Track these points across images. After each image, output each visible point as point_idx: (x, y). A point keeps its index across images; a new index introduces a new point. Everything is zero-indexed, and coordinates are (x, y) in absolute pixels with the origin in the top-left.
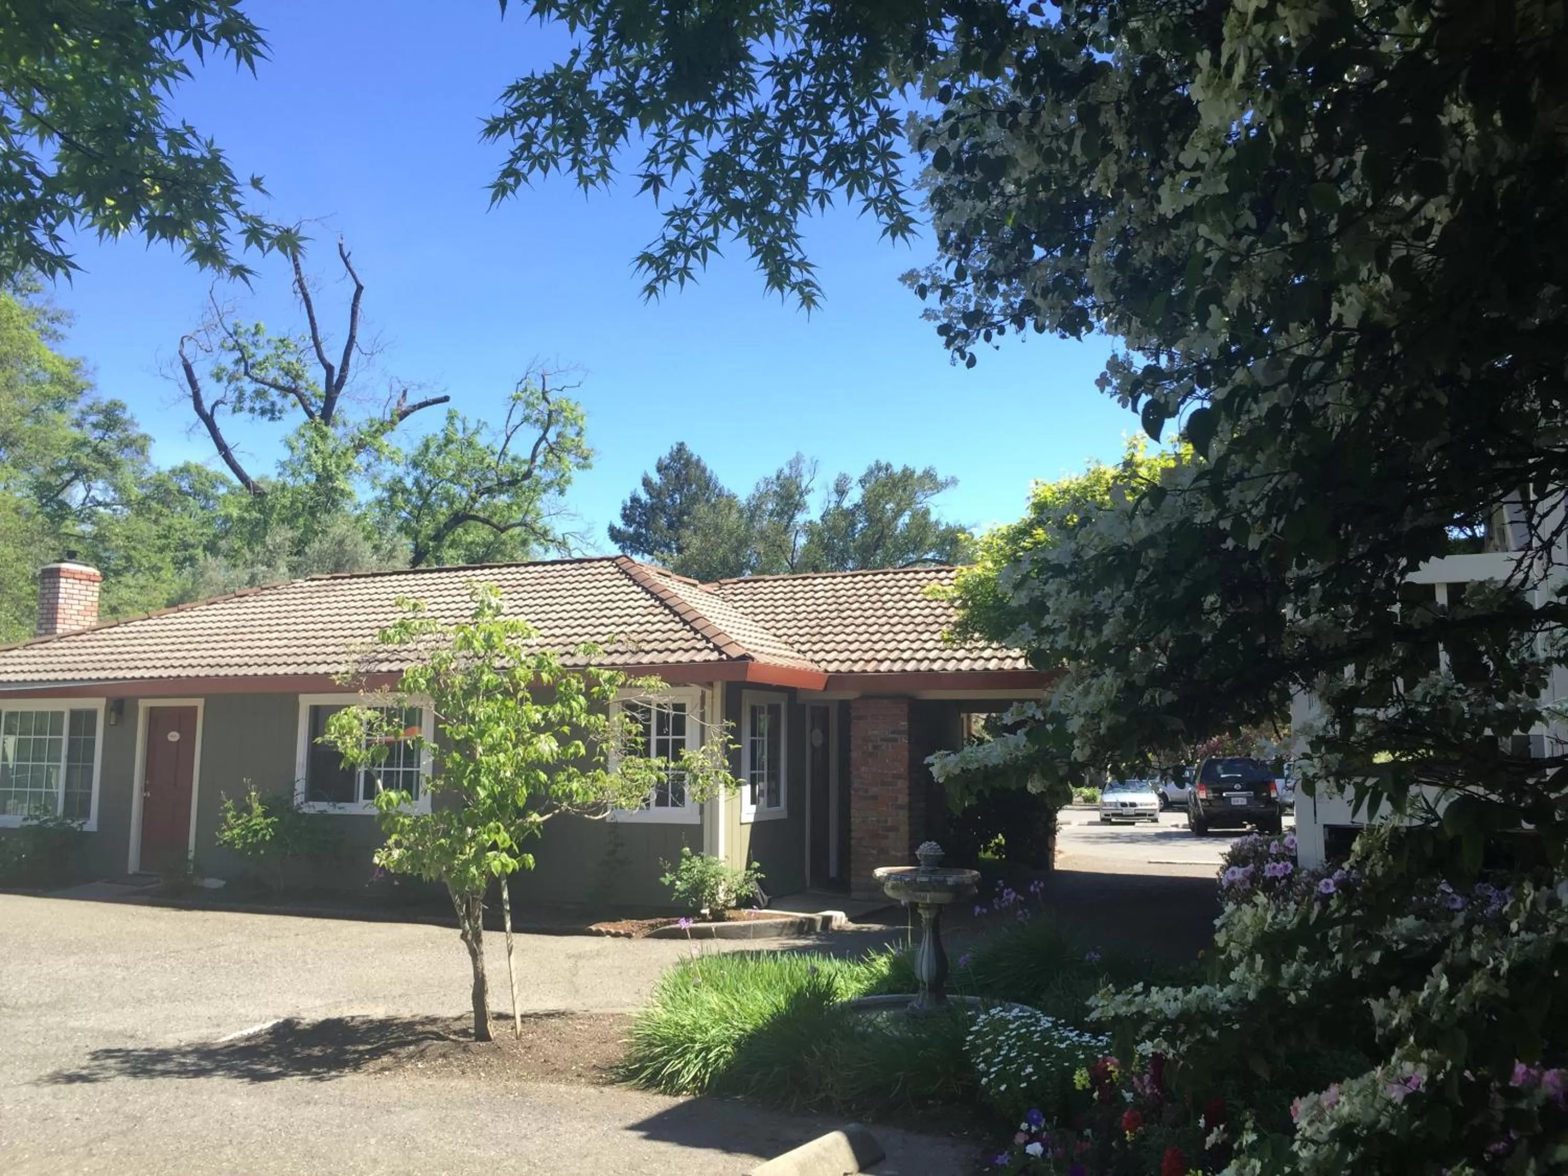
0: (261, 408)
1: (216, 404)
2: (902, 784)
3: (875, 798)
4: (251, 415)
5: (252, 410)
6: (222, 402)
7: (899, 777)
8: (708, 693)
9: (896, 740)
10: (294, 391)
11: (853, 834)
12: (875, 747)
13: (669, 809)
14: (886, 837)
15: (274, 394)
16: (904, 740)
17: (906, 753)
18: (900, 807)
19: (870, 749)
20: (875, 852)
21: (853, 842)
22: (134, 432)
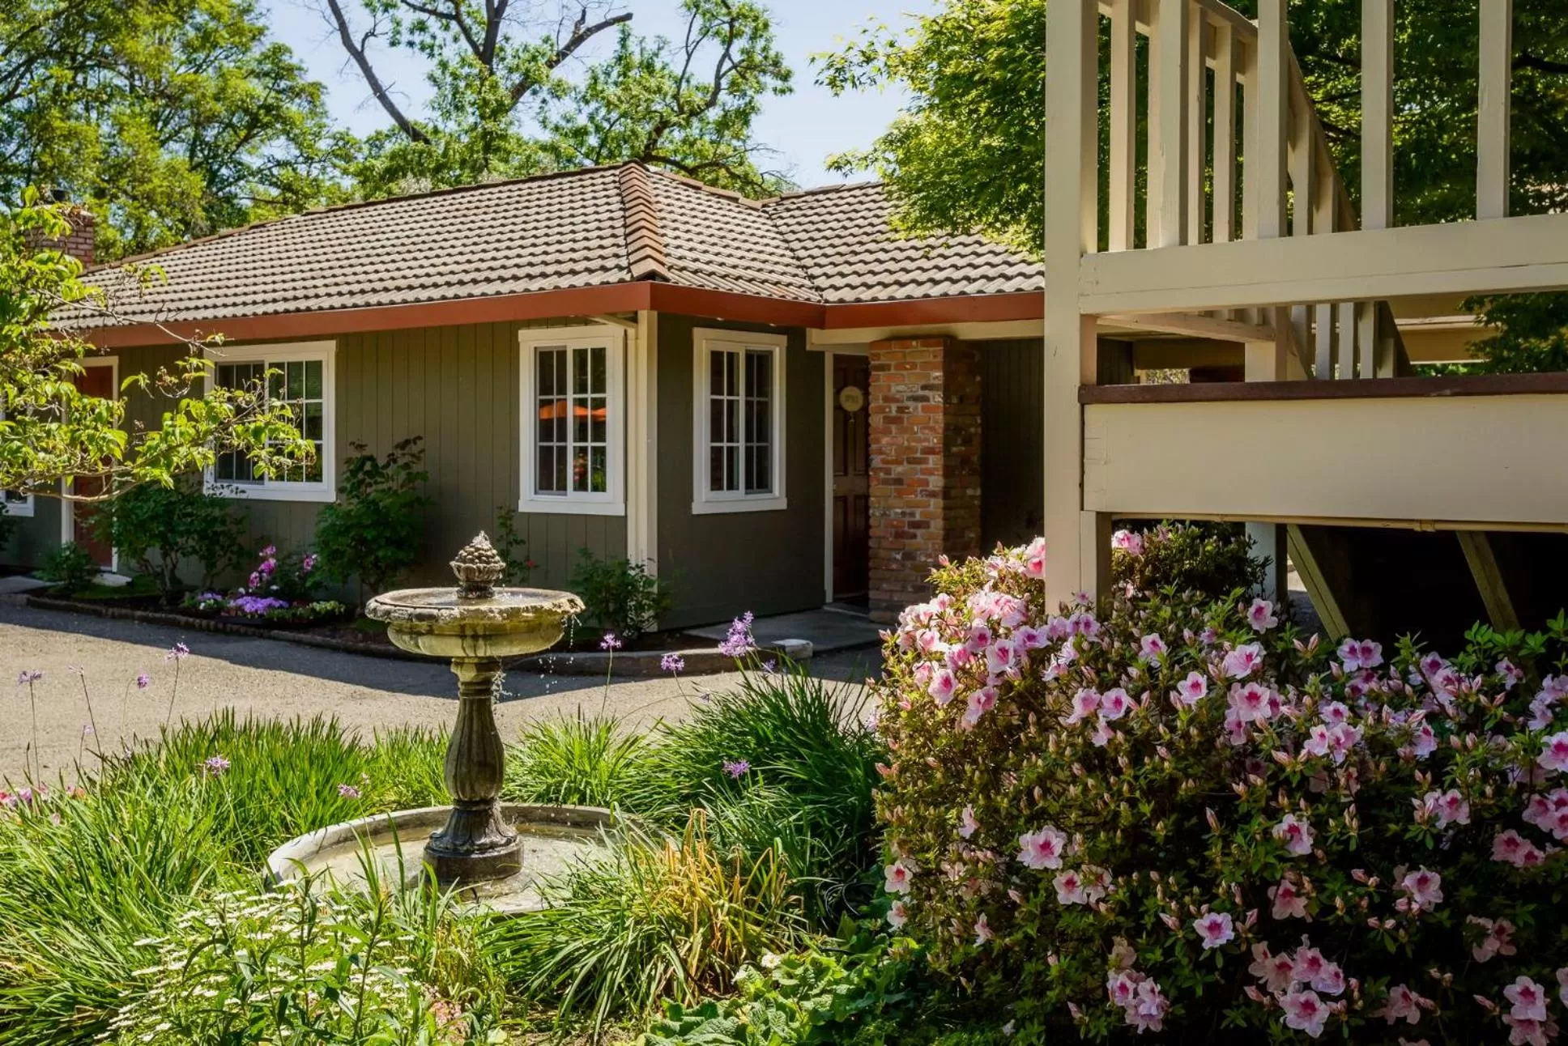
0: (422, 43)
1: (367, 36)
2: (935, 462)
3: (899, 481)
4: (409, 50)
5: (411, 44)
6: (373, 34)
7: (930, 451)
8: (631, 332)
9: (925, 399)
10: (457, 17)
11: (872, 532)
12: (901, 410)
13: (590, 496)
14: (914, 536)
15: (433, 24)
16: (937, 398)
17: (940, 417)
18: (933, 494)
19: (894, 413)
20: (899, 557)
21: (871, 543)
22: (301, 81)
